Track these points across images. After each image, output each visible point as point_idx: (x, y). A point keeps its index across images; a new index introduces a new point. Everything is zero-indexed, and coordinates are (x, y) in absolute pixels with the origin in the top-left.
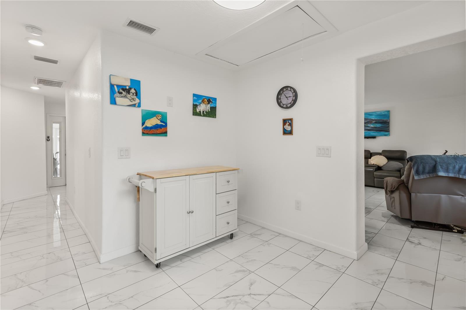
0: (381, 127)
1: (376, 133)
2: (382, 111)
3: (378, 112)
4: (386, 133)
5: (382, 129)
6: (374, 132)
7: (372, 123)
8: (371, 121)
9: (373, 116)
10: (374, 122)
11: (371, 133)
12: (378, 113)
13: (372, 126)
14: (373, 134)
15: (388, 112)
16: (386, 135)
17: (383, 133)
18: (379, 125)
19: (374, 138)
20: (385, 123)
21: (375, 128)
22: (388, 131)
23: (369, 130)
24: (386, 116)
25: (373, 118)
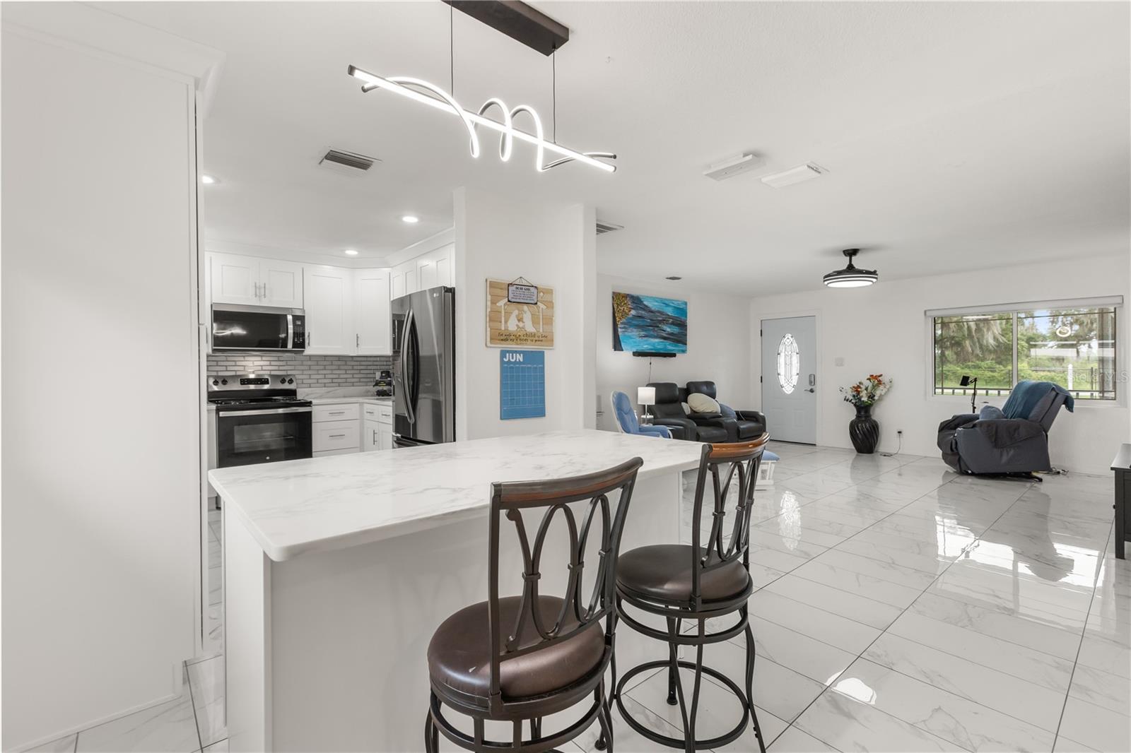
0: (679, 333)
1: (674, 345)
2: (680, 301)
3: (675, 301)
4: (684, 347)
5: (680, 337)
6: (671, 344)
7: (668, 324)
8: (667, 319)
9: (670, 309)
10: (671, 320)
11: (668, 346)
13: (668, 329)
14: (670, 347)
15: (686, 303)
16: (684, 351)
17: (681, 347)
18: (675, 330)
19: (674, 355)
20: (682, 325)
21: (672, 334)
22: (686, 344)
23: (665, 338)
24: (683, 311)
25: (670, 311)
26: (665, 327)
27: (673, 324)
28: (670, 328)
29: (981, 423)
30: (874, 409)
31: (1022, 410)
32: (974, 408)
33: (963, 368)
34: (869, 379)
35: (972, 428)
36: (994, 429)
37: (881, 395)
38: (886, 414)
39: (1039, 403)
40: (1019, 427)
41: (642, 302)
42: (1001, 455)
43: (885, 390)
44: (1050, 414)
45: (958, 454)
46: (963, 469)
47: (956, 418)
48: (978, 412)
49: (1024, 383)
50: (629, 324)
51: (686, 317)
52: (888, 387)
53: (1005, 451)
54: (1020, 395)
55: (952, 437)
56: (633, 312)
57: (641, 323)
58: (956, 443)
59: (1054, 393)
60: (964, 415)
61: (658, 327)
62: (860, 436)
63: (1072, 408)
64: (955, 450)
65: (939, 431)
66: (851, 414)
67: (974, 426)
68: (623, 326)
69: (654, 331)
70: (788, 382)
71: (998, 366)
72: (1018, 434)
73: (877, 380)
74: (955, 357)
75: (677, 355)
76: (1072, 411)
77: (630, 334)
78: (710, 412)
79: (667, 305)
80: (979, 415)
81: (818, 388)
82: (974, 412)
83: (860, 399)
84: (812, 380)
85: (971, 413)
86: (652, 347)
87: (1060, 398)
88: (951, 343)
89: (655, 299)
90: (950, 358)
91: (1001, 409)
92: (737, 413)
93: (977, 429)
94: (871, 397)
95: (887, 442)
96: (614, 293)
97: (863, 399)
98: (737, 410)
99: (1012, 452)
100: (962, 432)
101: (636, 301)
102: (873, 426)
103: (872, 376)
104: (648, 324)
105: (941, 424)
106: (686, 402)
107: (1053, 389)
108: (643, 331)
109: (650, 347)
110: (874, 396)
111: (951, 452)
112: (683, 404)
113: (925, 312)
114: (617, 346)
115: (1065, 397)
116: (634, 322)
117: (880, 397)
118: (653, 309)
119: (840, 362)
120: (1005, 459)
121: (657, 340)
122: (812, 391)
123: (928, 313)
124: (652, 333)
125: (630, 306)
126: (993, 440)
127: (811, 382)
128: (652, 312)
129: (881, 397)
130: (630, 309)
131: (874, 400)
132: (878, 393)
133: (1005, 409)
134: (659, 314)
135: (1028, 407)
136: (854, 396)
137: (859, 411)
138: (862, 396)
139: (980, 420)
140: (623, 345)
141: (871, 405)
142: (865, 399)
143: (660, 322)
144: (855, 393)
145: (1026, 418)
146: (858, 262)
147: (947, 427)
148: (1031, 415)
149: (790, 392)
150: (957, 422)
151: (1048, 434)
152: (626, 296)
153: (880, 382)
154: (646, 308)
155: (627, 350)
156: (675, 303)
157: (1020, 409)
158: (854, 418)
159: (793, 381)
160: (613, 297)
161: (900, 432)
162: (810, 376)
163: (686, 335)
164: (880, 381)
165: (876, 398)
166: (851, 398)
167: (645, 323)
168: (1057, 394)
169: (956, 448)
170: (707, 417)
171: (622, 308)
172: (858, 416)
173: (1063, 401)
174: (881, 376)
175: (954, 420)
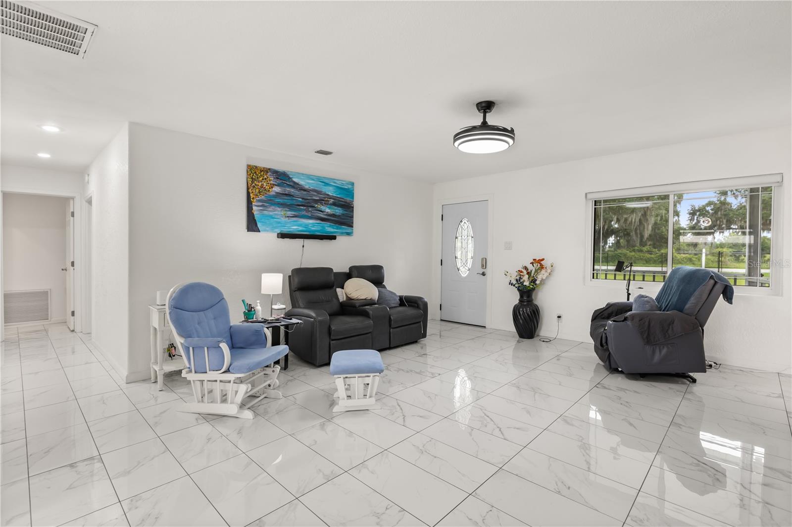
0: (343, 214)
1: (335, 227)
2: (345, 181)
3: (337, 180)
4: (348, 230)
5: (343, 219)
6: (330, 226)
7: (328, 204)
8: (326, 199)
9: (331, 188)
10: (331, 201)
11: (326, 228)
12: (339, 184)
13: (328, 210)
14: (329, 229)
15: (353, 184)
16: (349, 234)
17: (345, 229)
18: (338, 211)
19: (334, 238)
20: (348, 207)
21: (333, 215)
22: (353, 227)
23: (322, 219)
24: (350, 192)
25: (330, 191)
26: (323, 208)
27: (334, 204)
28: (329, 208)
29: (633, 317)
30: (536, 295)
31: (677, 300)
32: (629, 294)
33: (631, 252)
34: (532, 263)
35: (623, 321)
36: (647, 323)
37: (542, 279)
38: (545, 299)
39: (696, 293)
40: (672, 322)
41: (290, 178)
42: (654, 352)
43: (546, 274)
44: (707, 307)
45: (608, 350)
46: (613, 366)
47: (609, 306)
48: (632, 300)
49: (679, 269)
50: (270, 202)
51: (353, 197)
52: (549, 271)
53: (658, 348)
54: (675, 284)
55: (603, 330)
56: (277, 189)
57: (289, 202)
58: (606, 337)
59: (712, 282)
60: (618, 303)
61: (314, 207)
62: (521, 321)
63: (731, 299)
64: (605, 344)
65: (592, 320)
66: (514, 298)
67: (626, 319)
68: (261, 204)
69: (307, 211)
70: (465, 264)
71: (654, 250)
72: (673, 329)
73: (539, 263)
74: (626, 243)
75: (337, 237)
76: (731, 303)
77: (271, 213)
78: (365, 299)
79: (327, 184)
80: (632, 303)
81: (488, 271)
82: (628, 300)
83: (522, 283)
84: (484, 265)
85: (625, 300)
86: (304, 229)
87: (719, 287)
88: (624, 234)
89: (309, 177)
90: (622, 244)
91: (654, 299)
92: (401, 298)
93: (629, 323)
94: (534, 281)
95: (548, 327)
96: (248, 166)
97: (525, 284)
98: (401, 295)
99: (664, 351)
100: (612, 326)
101: (282, 177)
102: (534, 311)
103: (534, 260)
104: (299, 204)
105: (596, 311)
106: (343, 288)
107: (712, 277)
108: (291, 210)
109: (301, 228)
110: (536, 280)
111: (602, 346)
112: (339, 290)
113: (586, 194)
114: (252, 225)
115: (724, 287)
116: (278, 200)
117: (541, 281)
118: (307, 187)
119: (508, 246)
120: (658, 357)
121: (311, 221)
122: (484, 274)
123: (589, 196)
124: (304, 213)
125: (272, 182)
126: (645, 336)
127: (483, 266)
128: (305, 190)
129: (543, 281)
130: (272, 186)
131: (536, 284)
132: (540, 278)
133: (659, 298)
134: (315, 193)
135: (684, 298)
136: (517, 280)
137: (521, 296)
138: (524, 281)
139: (633, 312)
140: (259, 225)
141: (533, 289)
142: (527, 283)
143: (316, 201)
144: (518, 278)
145: (681, 310)
146: (493, 119)
147: (600, 316)
148: (687, 306)
149: (465, 276)
150: (610, 310)
151: (705, 328)
152: (267, 171)
153: (542, 267)
154: (295, 186)
155: (265, 230)
156: (338, 182)
157: (675, 299)
158: (517, 302)
159: (468, 264)
160: (247, 170)
161: (559, 317)
162: (482, 259)
163: (352, 217)
164: (541, 265)
165: (538, 282)
166: (514, 282)
167: (294, 202)
168: (716, 283)
169: (606, 342)
170: (357, 305)
171: (260, 184)
172: (521, 301)
173: (722, 291)
174: (543, 260)
175: (607, 309)
